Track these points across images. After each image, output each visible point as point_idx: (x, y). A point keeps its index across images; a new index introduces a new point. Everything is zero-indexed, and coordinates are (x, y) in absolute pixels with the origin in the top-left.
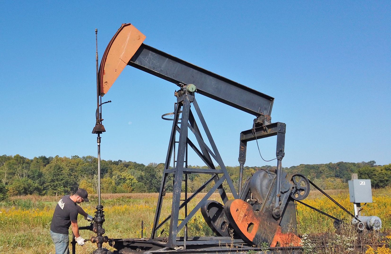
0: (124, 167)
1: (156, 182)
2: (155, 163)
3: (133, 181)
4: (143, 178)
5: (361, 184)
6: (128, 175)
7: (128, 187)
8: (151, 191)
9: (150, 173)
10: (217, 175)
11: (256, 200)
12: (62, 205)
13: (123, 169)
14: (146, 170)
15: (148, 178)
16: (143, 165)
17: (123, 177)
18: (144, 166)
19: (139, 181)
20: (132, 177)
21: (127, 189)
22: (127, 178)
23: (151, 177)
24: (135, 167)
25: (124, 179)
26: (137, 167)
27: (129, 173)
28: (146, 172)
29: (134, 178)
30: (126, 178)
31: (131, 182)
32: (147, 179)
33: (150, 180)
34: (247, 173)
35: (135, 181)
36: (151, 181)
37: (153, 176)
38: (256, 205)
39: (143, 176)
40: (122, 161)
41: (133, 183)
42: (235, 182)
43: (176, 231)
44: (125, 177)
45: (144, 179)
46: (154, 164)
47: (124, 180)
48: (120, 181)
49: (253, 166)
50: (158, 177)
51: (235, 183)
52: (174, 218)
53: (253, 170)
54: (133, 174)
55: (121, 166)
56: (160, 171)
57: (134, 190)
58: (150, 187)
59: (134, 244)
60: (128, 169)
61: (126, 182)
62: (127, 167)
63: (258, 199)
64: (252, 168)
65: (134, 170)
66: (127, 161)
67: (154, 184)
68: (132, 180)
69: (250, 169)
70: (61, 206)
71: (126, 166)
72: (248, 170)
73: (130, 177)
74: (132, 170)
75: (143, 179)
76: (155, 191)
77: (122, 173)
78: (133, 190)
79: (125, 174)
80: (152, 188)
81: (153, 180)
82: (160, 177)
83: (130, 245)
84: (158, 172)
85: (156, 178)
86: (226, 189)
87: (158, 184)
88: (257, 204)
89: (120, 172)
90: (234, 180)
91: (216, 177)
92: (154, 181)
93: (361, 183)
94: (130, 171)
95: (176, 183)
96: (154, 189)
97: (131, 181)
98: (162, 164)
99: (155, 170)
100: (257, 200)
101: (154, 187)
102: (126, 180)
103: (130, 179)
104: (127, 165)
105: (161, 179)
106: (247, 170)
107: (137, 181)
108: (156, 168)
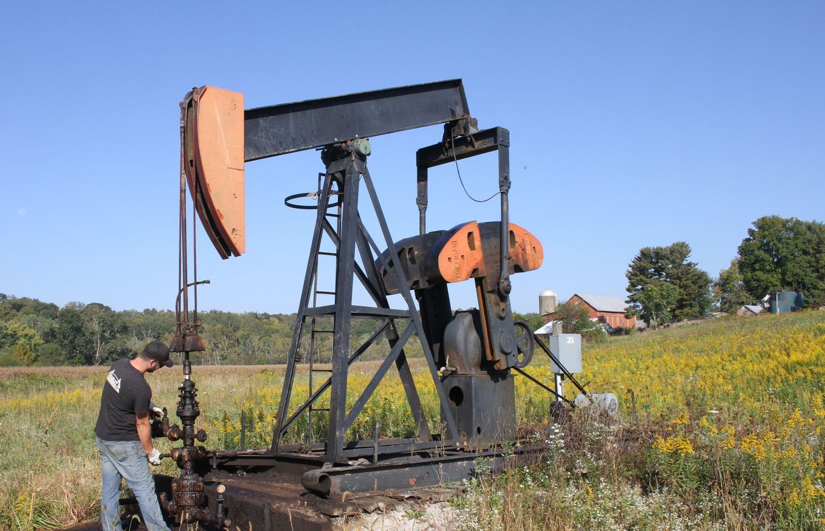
0: (11, 309)
1: (84, 344)
2: (79, 302)
3: (33, 342)
4: (55, 334)
5: (568, 342)
6: (21, 328)
7: (25, 354)
8: (73, 363)
9: (72, 325)
10: (392, 321)
11: (454, 369)
12: (117, 383)
13: (9, 313)
14: (63, 316)
15: (67, 334)
16: (53, 307)
17: (10, 332)
18: (56, 308)
19: (47, 342)
20: (31, 332)
21: (21, 358)
22: (20, 333)
23: (72, 332)
24: (35, 310)
25: (13, 336)
26: (42, 310)
27: (24, 324)
28: (62, 321)
29: (36, 334)
30: (18, 334)
31: (29, 342)
32: (65, 336)
33: (72, 338)
34: (265, 326)
35: (38, 339)
36: (71, 342)
37: (78, 330)
38: (454, 378)
39: (56, 329)
40: (7, 295)
41: (33, 345)
42: (242, 343)
43: (343, 429)
44: (14, 332)
45: (58, 336)
46: (77, 305)
47: (12, 338)
48: (3, 340)
49: (277, 313)
50: (87, 332)
51: (242, 346)
52: (339, 404)
53: (277, 321)
54: (34, 325)
55: (5, 308)
56: (92, 319)
57: (38, 361)
58: (70, 354)
59: (234, 462)
60: (21, 313)
61: (16, 342)
62: (18, 311)
63: (458, 367)
64: (275, 316)
65: (35, 316)
66: (19, 296)
67: (78, 348)
68: (31, 338)
69: (271, 319)
70: (114, 386)
71: (16, 307)
72: (267, 320)
73: (27, 331)
74: (31, 316)
75: (54, 336)
76: (81, 363)
77: (10, 322)
78: (35, 360)
79: (16, 326)
80: (76, 356)
81: (77, 339)
82: (93, 333)
83: (225, 464)
84: (89, 322)
85: (84, 335)
86: (225, 359)
87: (88, 347)
88: (456, 376)
89: (4, 321)
90: (240, 340)
91: (389, 325)
92: (80, 341)
93: (568, 340)
94: (25, 319)
95: (339, 336)
96: (79, 359)
97: (29, 340)
98: (94, 304)
99: (82, 318)
100: (457, 369)
101: (79, 353)
102: (18, 338)
103: (26, 335)
104: (18, 306)
105: (95, 338)
106: (264, 320)
107: (42, 341)
108: (82, 312)
